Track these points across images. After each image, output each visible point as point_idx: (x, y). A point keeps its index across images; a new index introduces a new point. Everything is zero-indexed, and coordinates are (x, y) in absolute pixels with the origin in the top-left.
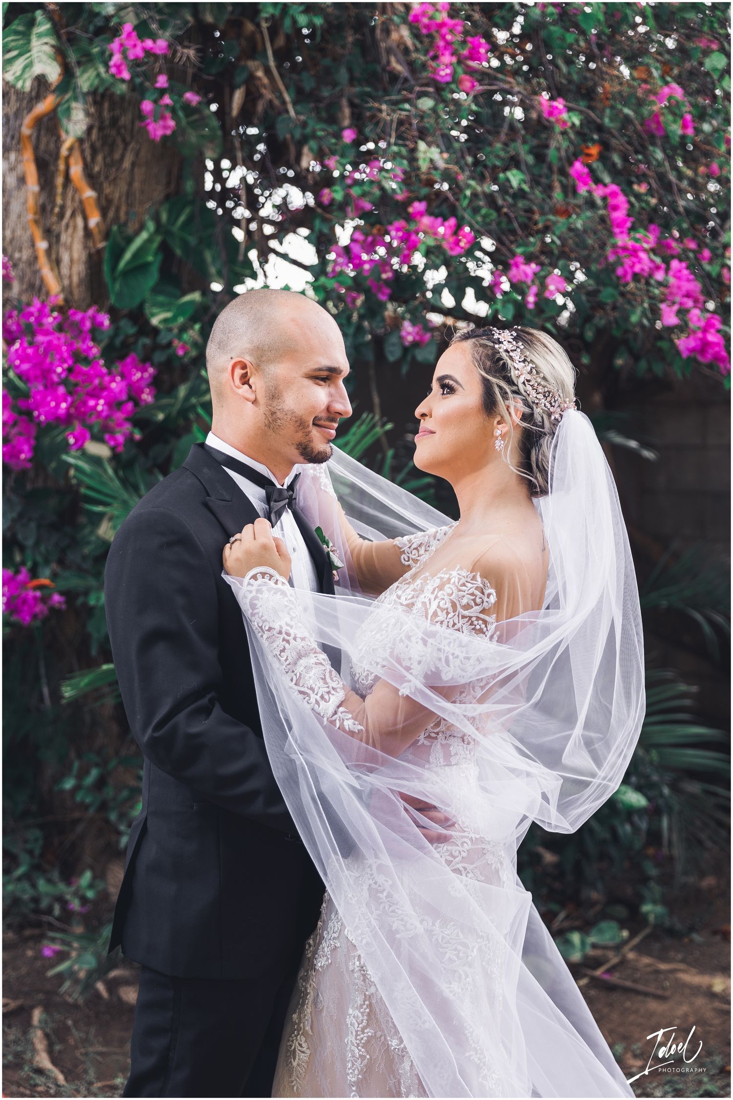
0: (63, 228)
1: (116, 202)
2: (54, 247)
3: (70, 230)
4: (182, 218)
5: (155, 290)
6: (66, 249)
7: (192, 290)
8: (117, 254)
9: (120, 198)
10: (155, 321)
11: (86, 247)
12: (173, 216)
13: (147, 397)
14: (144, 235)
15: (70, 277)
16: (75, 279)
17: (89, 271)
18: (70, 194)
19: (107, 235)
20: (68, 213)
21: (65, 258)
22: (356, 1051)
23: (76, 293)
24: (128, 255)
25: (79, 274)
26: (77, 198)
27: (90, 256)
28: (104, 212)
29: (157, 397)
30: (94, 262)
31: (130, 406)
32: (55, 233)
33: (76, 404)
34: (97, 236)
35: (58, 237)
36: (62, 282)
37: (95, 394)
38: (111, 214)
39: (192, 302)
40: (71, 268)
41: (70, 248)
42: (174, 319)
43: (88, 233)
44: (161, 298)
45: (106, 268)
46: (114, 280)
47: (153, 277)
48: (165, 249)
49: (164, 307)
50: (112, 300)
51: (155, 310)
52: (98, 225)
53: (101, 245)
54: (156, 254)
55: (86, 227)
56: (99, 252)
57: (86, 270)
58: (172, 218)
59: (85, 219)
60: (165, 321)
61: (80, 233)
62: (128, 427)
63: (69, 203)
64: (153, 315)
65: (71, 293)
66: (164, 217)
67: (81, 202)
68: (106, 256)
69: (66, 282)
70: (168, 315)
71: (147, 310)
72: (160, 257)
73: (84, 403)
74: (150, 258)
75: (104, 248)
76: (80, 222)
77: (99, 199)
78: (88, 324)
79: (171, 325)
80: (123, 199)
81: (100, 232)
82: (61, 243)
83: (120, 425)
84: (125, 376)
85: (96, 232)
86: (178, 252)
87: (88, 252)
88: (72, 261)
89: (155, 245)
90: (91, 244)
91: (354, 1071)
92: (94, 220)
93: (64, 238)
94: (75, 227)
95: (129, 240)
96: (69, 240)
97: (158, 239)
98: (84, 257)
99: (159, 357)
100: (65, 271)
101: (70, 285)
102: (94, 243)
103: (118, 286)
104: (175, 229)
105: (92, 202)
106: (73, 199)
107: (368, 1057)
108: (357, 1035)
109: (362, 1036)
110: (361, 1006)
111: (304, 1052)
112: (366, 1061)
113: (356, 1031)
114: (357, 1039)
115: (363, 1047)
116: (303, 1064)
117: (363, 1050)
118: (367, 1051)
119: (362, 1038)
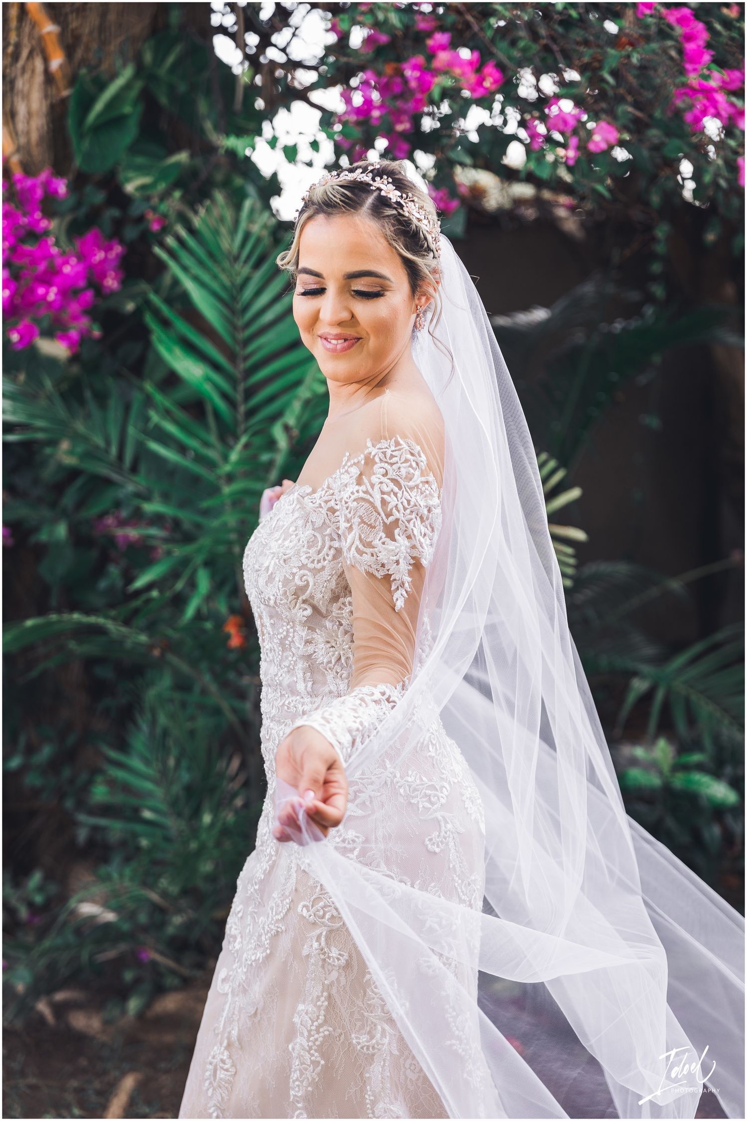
0: (19, 72)
1: (85, 39)
2: (9, 95)
3: (27, 76)
4: (171, 59)
5: (134, 149)
6: (23, 98)
7: (177, 149)
8: (86, 102)
9: (91, 33)
10: (130, 188)
11: (46, 96)
12: (160, 55)
13: (111, 282)
14: (120, 82)
15: (28, 133)
16: (34, 136)
17: (51, 125)
18: (27, 29)
19: (73, 80)
20: (25, 53)
21: (21, 109)
22: (307, 1056)
23: (36, 152)
24: (99, 106)
25: (38, 129)
26: (36, 33)
27: (52, 108)
28: (69, 51)
29: (124, 283)
30: (57, 114)
31: (90, 295)
32: (9, 79)
33: (21, 290)
34: (61, 82)
35: (13, 83)
36: (18, 140)
37: (46, 279)
38: (79, 54)
39: (178, 165)
40: (28, 123)
41: (27, 97)
42: (152, 185)
43: (49, 78)
44: (140, 160)
45: (70, 122)
46: (81, 136)
47: (131, 132)
48: (147, 98)
49: (142, 170)
50: (78, 162)
51: (131, 174)
52: (61, 66)
53: (65, 93)
54: (135, 104)
55: (47, 71)
56: (64, 101)
57: (48, 125)
58: (160, 57)
59: (46, 60)
60: (143, 188)
61: (39, 78)
62: (85, 323)
63: (25, 41)
64: (128, 180)
65: (29, 153)
66: (148, 57)
67: (40, 39)
68: (72, 106)
69: (22, 140)
70: (147, 180)
71: (121, 176)
72: (140, 108)
73: (32, 290)
74: (127, 109)
75: (67, 98)
76: (39, 64)
77: (62, 36)
78: (39, 192)
79: (149, 192)
80: (96, 34)
81: (63, 76)
82: (16, 91)
83: (75, 318)
84: (84, 256)
85: (59, 77)
86: (163, 100)
87: (49, 102)
88: (30, 114)
89: (134, 93)
90: (52, 92)
91: (302, 1082)
92: (56, 62)
93: (19, 84)
94: (33, 71)
95: (102, 86)
96: (26, 87)
97: (138, 85)
98: (45, 109)
99: (131, 233)
100: (21, 126)
101: (29, 142)
102: (58, 90)
103: (86, 144)
104: (163, 71)
105: (54, 38)
106: (31, 35)
107: (322, 1062)
108: (310, 1035)
109: (316, 1036)
110: (318, 998)
111: (227, 1070)
112: (320, 1068)
113: (309, 1031)
114: (308, 1041)
115: (316, 1051)
116: (227, 1085)
117: (316, 1054)
118: (323, 1056)
119: (316, 1040)
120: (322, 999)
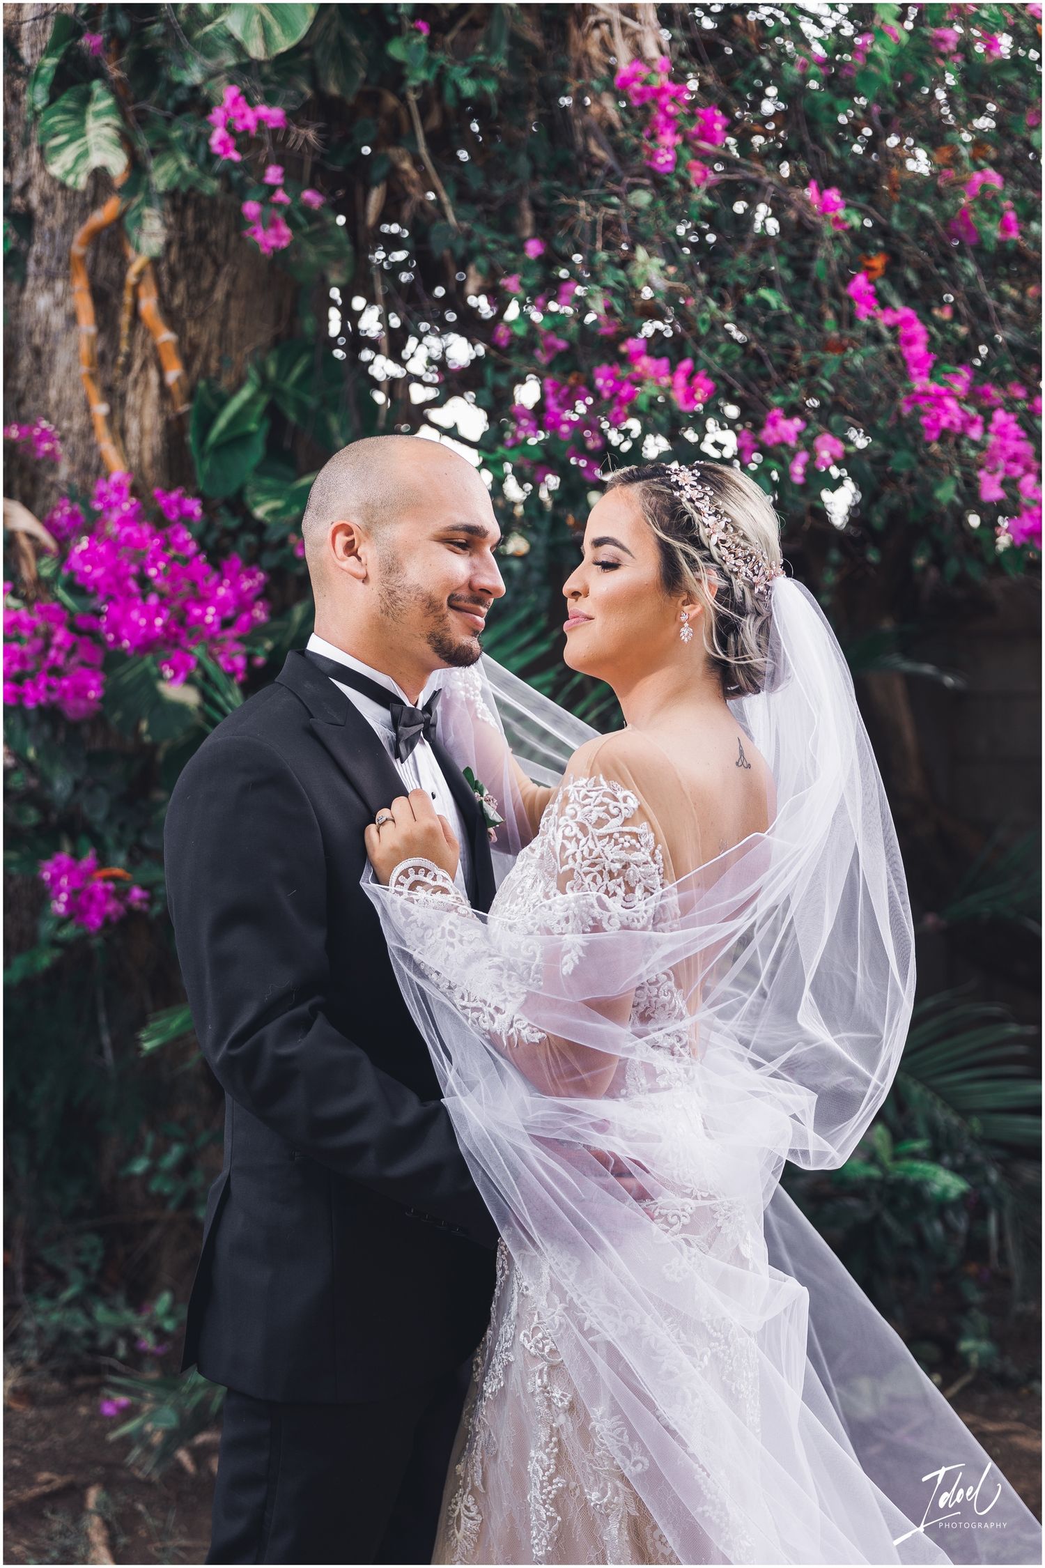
0: (130, 385)
1: (204, 348)
2: (118, 411)
3: (140, 389)
4: (297, 371)
5: (260, 471)
6: (135, 414)
7: (309, 470)
8: (207, 421)
9: (209, 343)
10: (260, 512)
11: (161, 411)
12: (285, 367)
13: (260, 614)
14: (245, 393)
15: (140, 454)
16: (147, 456)
17: (166, 445)
18: (139, 336)
19: (191, 395)
20: (137, 365)
21: (133, 426)
22: (543, 1511)
23: (150, 475)
24: (222, 423)
25: (152, 449)
26: (149, 343)
27: (168, 424)
28: (187, 362)
30: (173, 431)
32: (118, 393)
34: (178, 395)
35: (123, 398)
36: (128, 460)
38: (197, 365)
40: (141, 442)
41: (139, 413)
42: (286, 509)
43: (165, 392)
44: (268, 482)
45: (190, 439)
46: (203, 456)
47: (256, 453)
48: (273, 413)
49: (272, 493)
50: (201, 482)
51: (259, 498)
52: (178, 379)
53: (183, 408)
54: (260, 421)
55: (162, 384)
56: (181, 418)
57: (163, 443)
58: (284, 370)
59: (161, 372)
60: (274, 512)
61: (154, 391)
63: (138, 350)
64: (257, 504)
65: (142, 475)
66: (272, 369)
67: (155, 348)
68: (191, 424)
69: (134, 461)
70: (278, 504)
71: (249, 499)
72: (266, 425)
74: (253, 426)
75: (187, 413)
76: (153, 376)
77: (179, 345)
79: (281, 518)
80: (215, 344)
81: (181, 389)
82: (127, 406)
85: (176, 390)
86: (292, 416)
87: (165, 418)
88: (142, 431)
89: (259, 408)
90: (168, 407)
91: (540, 1540)
92: (173, 374)
93: (131, 398)
94: (147, 384)
95: (223, 402)
96: (138, 403)
97: (264, 400)
98: (159, 425)
99: (270, 559)
100: (133, 445)
101: (140, 464)
102: (174, 406)
103: (207, 465)
104: (288, 385)
105: (171, 349)
106: (144, 345)
107: (559, 1519)
108: (542, 1488)
109: (549, 1488)
110: (547, 1444)
111: (472, 1519)
112: (557, 1525)
113: (542, 1482)
114: (542, 1494)
115: (551, 1505)
116: (472, 1536)
117: (551, 1509)
118: (558, 1511)
119: (550, 1492)
120: (551, 1445)
